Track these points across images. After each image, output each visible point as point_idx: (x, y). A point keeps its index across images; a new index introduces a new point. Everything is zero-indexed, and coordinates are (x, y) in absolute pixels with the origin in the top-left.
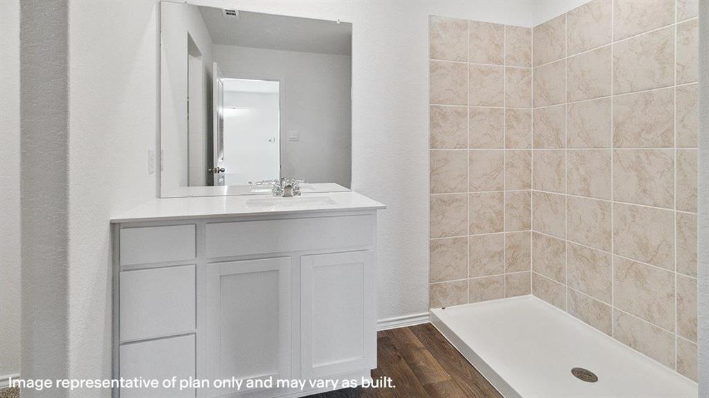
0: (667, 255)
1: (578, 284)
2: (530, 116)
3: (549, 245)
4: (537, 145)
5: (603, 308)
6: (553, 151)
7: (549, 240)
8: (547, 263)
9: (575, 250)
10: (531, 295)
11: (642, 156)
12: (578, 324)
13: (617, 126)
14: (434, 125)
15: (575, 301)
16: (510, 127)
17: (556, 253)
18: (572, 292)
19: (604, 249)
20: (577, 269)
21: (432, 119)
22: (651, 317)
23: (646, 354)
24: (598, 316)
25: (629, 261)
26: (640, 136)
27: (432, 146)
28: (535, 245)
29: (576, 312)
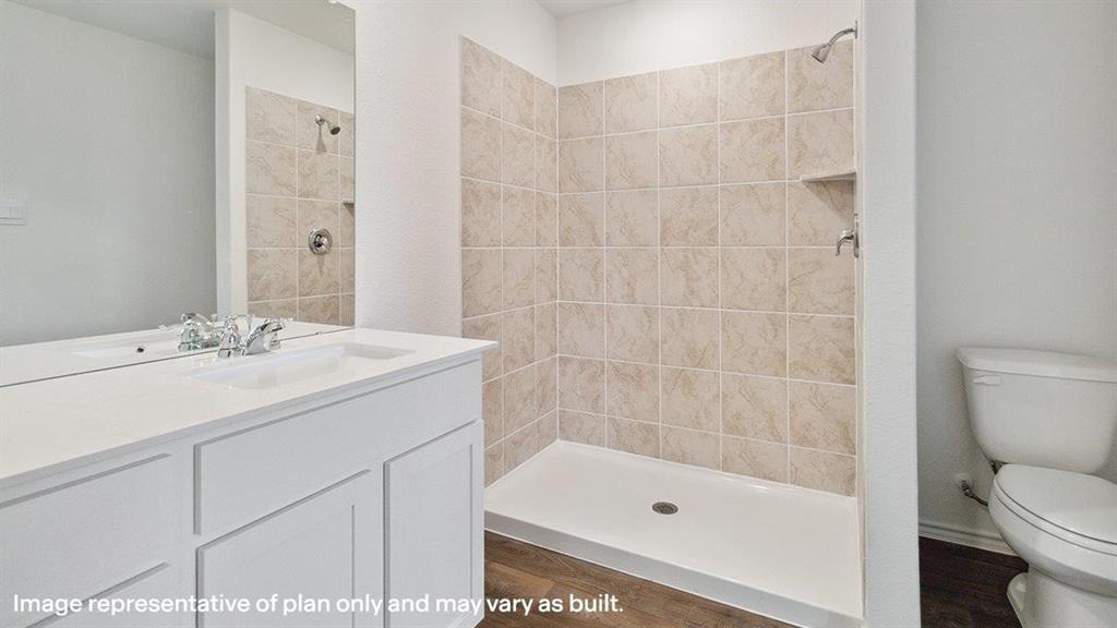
0: (713, 356)
1: (621, 409)
2: (555, 203)
3: (583, 369)
4: (564, 242)
5: (651, 430)
6: (589, 250)
7: (582, 364)
8: (579, 393)
9: (617, 370)
10: (558, 440)
11: (690, 256)
12: (622, 458)
13: (664, 223)
14: (466, 210)
15: (617, 431)
16: (540, 217)
17: (593, 378)
18: (613, 421)
19: (650, 362)
20: (620, 391)
21: (464, 199)
22: (699, 423)
23: (695, 464)
24: (644, 440)
25: (677, 369)
26: (687, 234)
27: (464, 243)
28: (563, 373)
29: (620, 445)
